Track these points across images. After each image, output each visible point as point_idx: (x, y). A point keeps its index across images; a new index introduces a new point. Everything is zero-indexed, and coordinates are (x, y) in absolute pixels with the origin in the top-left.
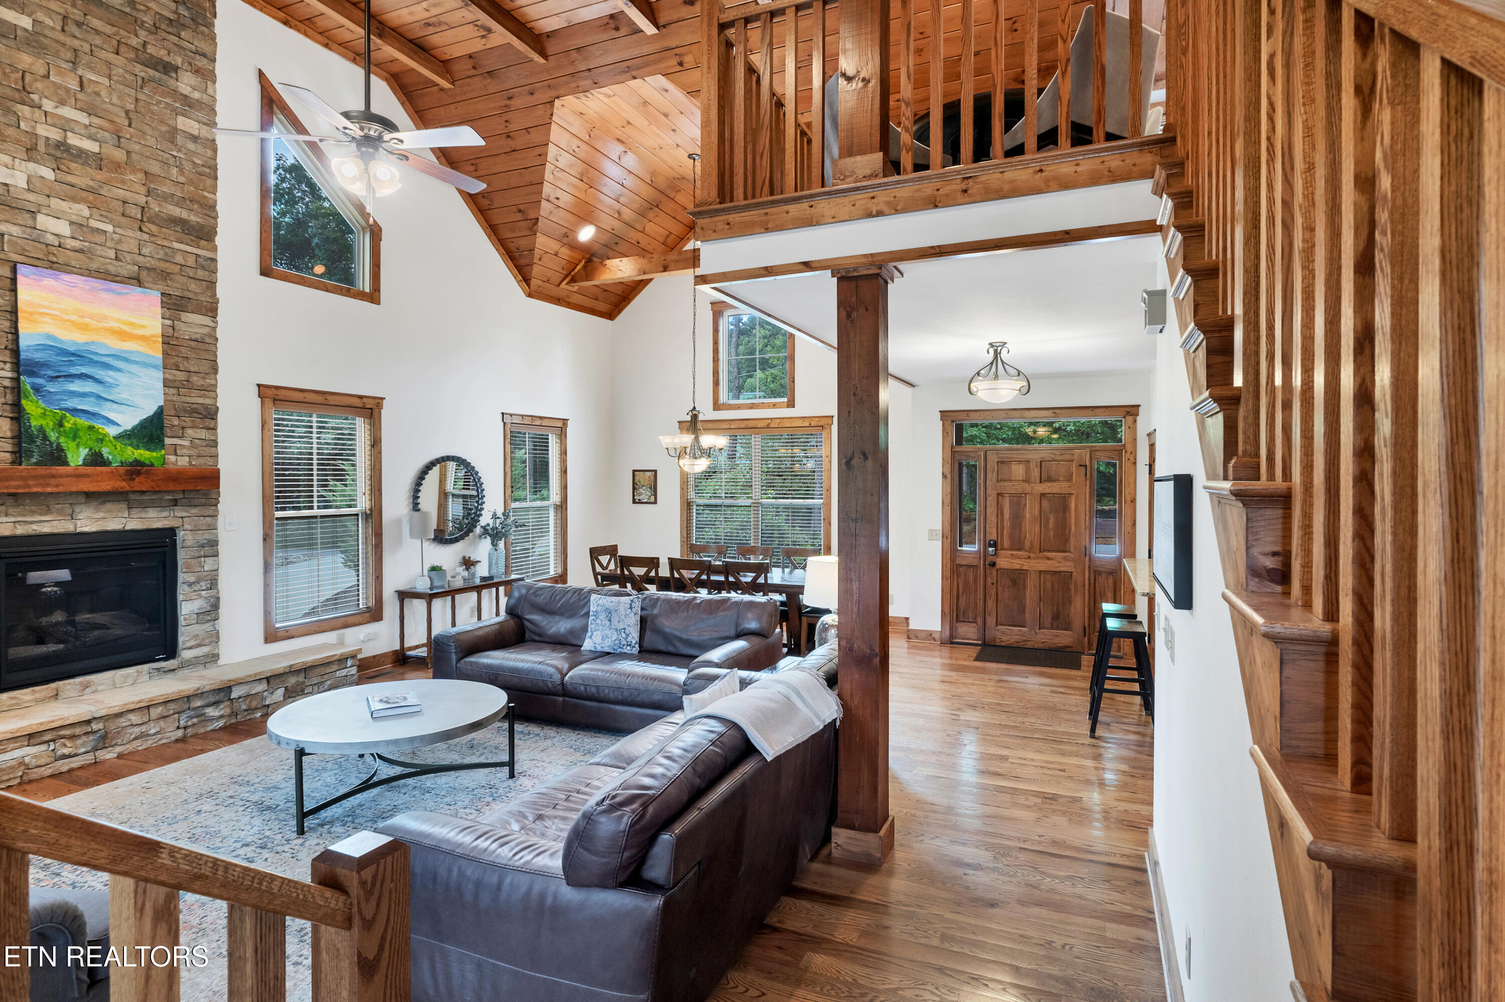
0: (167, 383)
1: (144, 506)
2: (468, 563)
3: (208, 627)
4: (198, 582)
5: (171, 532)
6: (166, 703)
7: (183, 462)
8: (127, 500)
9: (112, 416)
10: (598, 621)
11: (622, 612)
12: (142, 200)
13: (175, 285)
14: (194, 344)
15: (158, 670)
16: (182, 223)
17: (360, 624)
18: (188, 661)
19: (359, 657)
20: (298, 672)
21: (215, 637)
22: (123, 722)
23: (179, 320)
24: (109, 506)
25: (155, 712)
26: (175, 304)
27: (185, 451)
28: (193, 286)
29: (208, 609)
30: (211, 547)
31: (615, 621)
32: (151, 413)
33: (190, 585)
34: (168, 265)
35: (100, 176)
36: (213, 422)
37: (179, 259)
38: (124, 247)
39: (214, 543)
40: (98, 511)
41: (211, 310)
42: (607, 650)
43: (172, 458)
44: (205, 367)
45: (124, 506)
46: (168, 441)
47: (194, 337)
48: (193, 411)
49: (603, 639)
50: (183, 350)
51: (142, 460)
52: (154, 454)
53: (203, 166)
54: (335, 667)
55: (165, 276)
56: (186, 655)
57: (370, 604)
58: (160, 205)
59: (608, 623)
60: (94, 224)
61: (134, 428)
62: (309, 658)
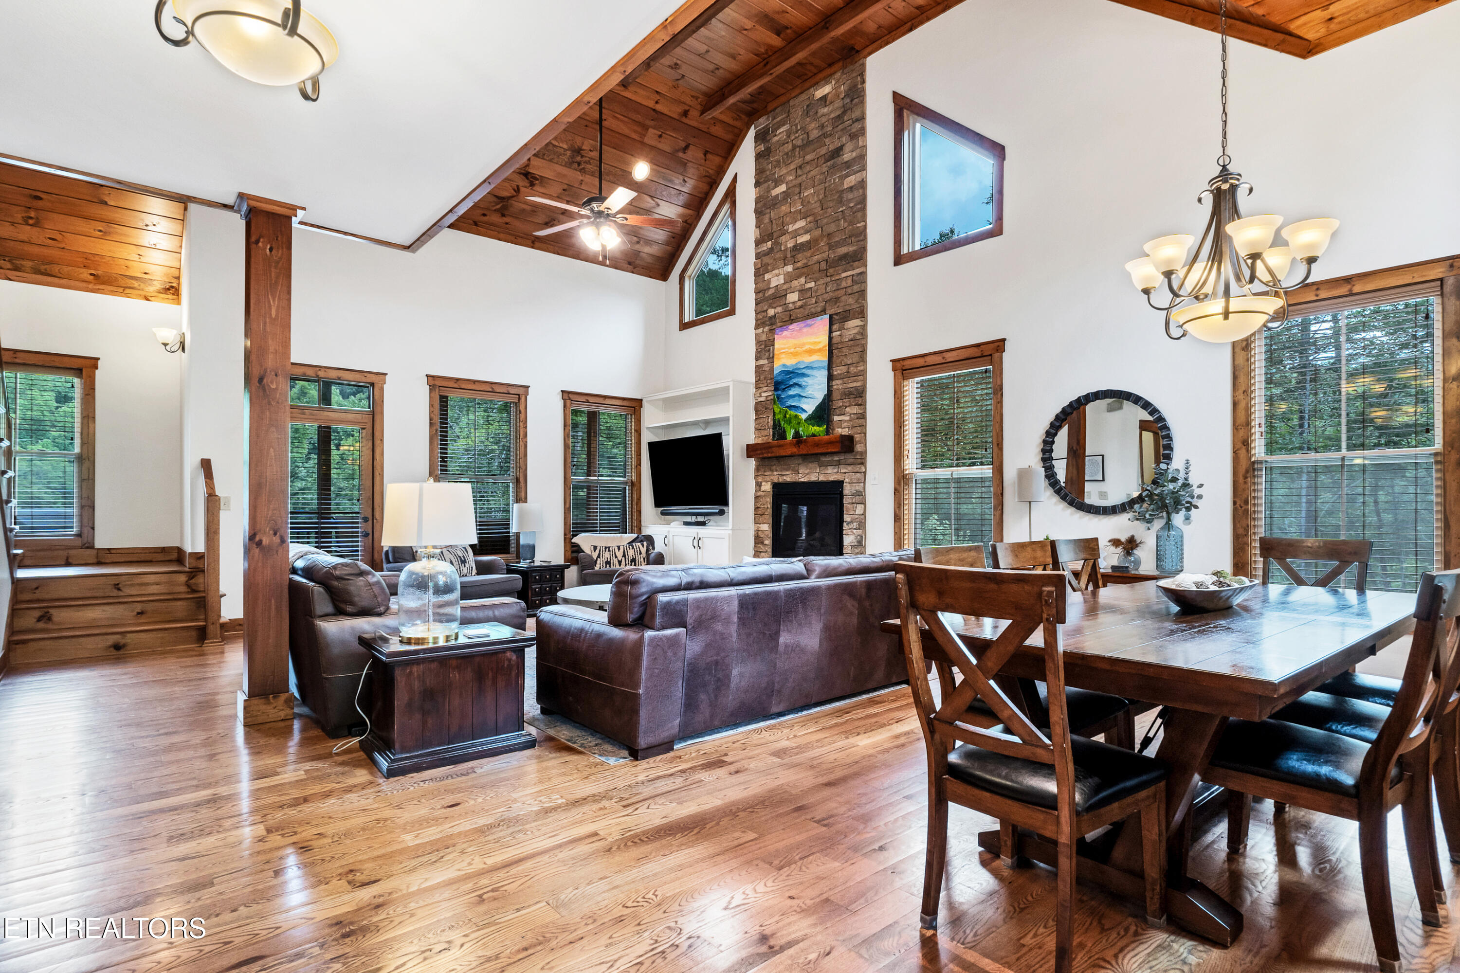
0: (829, 379)
1: (826, 465)
2: (1130, 545)
4: (853, 522)
5: (840, 484)
7: (845, 431)
8: (819, 461)
9: (804, 407)
12: (825, 255)
13: (840, 305)
14: (850, 343)
16: (844, 257)
23: (840, 330)
26: (841, 318)
27: (846, 424)
28: (851, 300)
30: (860, 497)
32: (821, 402)
33: (850, 524)
34: (839, 292)
35: (808, 254)
36: (860, 399)
37: (844, 284)
38: (819, 293)
39: (863, 493)
40: (806, 468)
41: (862, 313)
43: (840, 430)
45: (817, 465)
46: (833, 418)
47: (850, 338)
48: (851, 394)
50: (841, 350)
51: (815, 433)
52: (824, 428)
53: (856, 205)
55: (832, 302)
58: (834, 253)
60: (808, 286)
61: (813, 413)
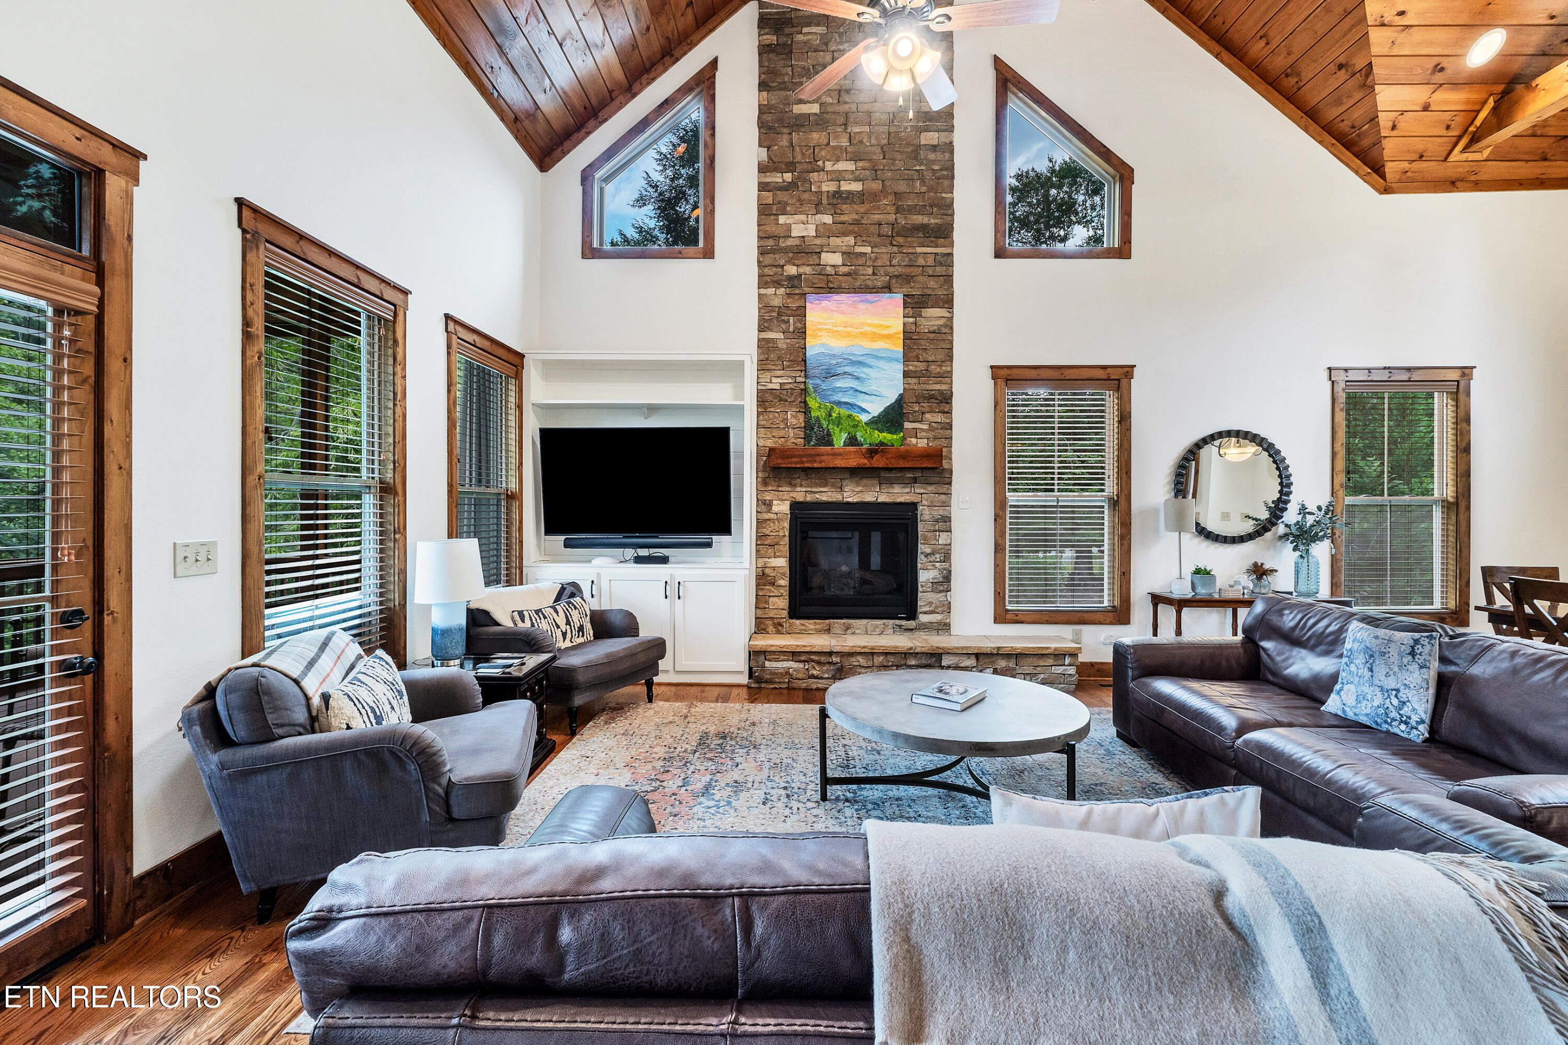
0: (906, 375)
1: (891, 482)
2: (1259, 571)
3: (941, 596)
4: (933, 554)
5: (913, 506)
6: (886, 654)
7: (922, 443)
8: (879, 477)
9: (864, 405)
10: (1355, 669)
12: (892, 218)
13: (917, 286)
14: (932, 335)
15: (900, 626)
16: (923, 228)
18: (924, 624)
21: (947, 608)
22: (854, 661)
23: (921, 316)
24: (865, 481)
25: (879, 660)
26: (916, 303)
27: (924, 434)
28: (932, 283)
29: (941, 580)
30: (945, 523)
32: (893, 401)
33: (927, 555)
34: (912, 269)
35: (862, 209)
36: (948, 406)
37: (921, 261)
38: (879, 263)
39: (947, 519)
40: (858, 485)
41: (948, 302)
43: (914, 441)
44: (940, 356)
45: (876, 482)
46: (907, 425)
47: (931, 329)
48: (930, 397)
49: (1358, 701)
50: (923, 342)
51: (885, 441)
52: (895, 436)
53: (941, 170)
54: (1050, 661)
55: (907, 279)
56: (923, 618)
57: (1116, 604)
58: (906, 218)
59: (1367, 674)
60: (859, 249)
61: (879, 415)
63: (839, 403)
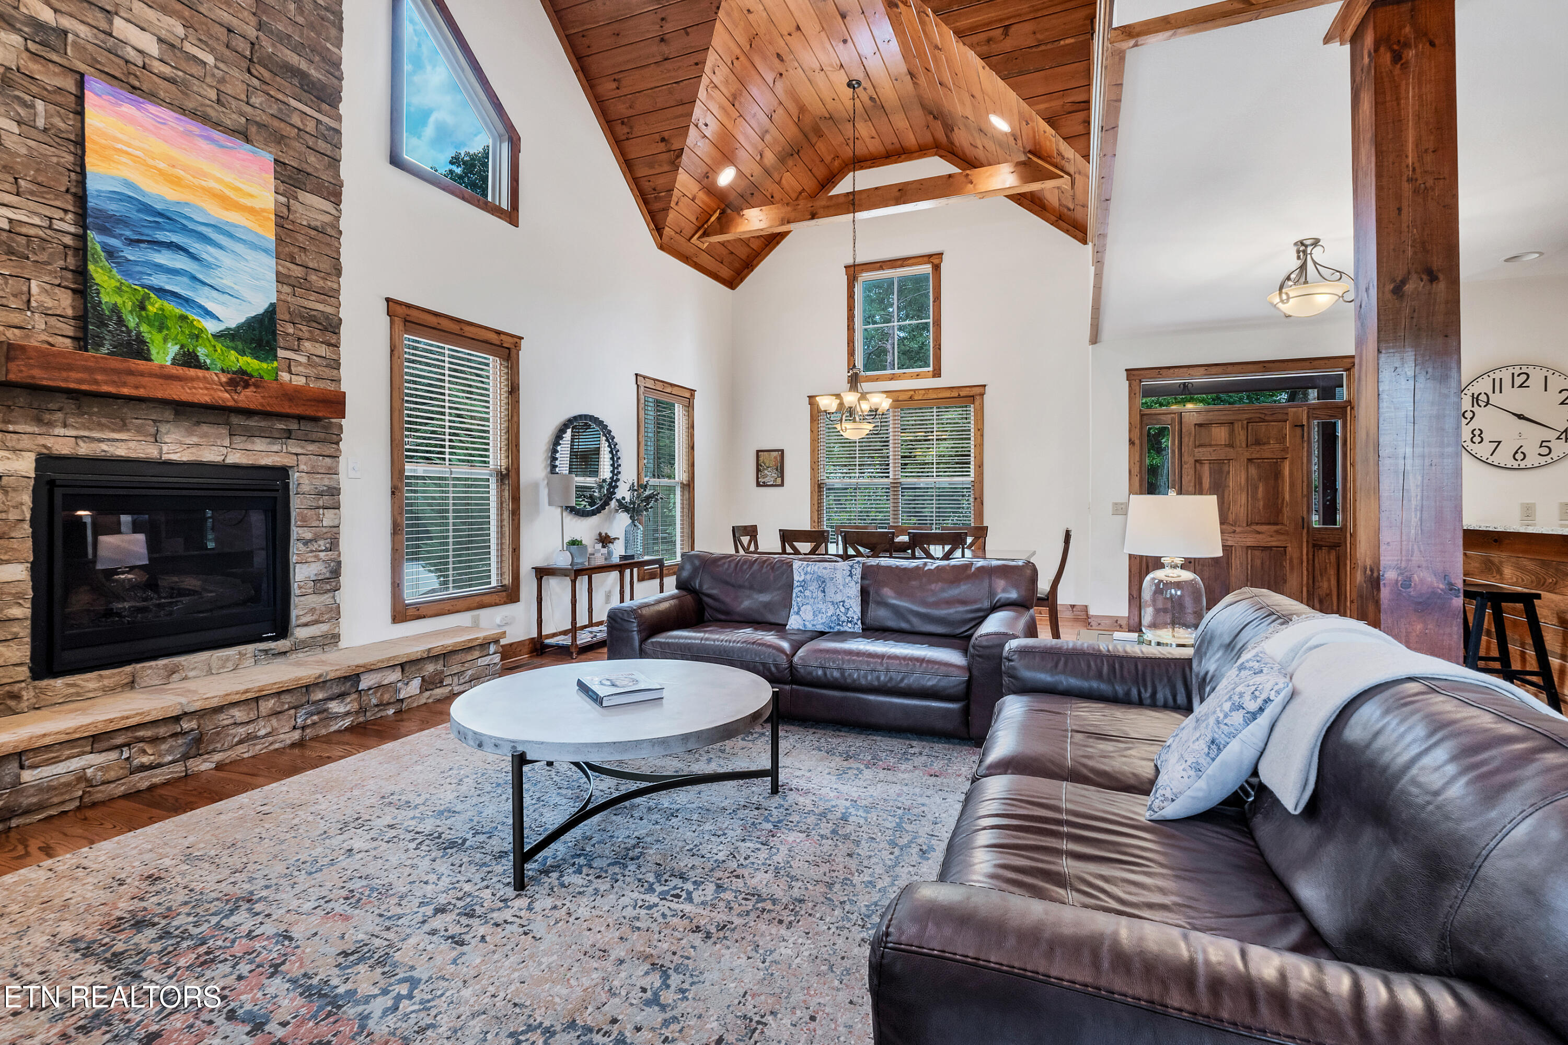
0: (281, 279)
1: (251, 435)
2: (605, 540)
3: (326, 599)
4: (315, 540)
5: (282, 472)
6: (279, 694)
7: (300, 381)
8: (228, 423)
9: (210, 306)
10: (807, 593)
11: (840, 581)
12: (251, 32)
13: (292, 153)
14: (313, 233)
15: (266, 652)
16: (299, 74)
17: (496, 605)
18: (303, 642)
19: (503, 642)
20: (436, 658)
21: (335, 612)
22: (224, 719)
23: (296, 198)
24: (205, 428)
25: (267, 706)
26: (290, 177)
27: (301, 369)
28: (312, 159)
29: (328, 575)
30: (331, 497)
31: (830, 590)
32: (261, 310)
33: (306, 543)
34: (282, 125)
36: (335, 336)
37: (296, 120)
38: (228, 89)
39: (334, 492)
40: (190, 433)
41: (334, 194)
42: (820, 628)
43: (286, 375)
44: (325, 265)
45: (224, 431)
46: (281, 353)
47: (313, 224)
48: (310, 318)
49: (815, 615)
50: (299, 236)
51: (249, 370)
52: (264, 365)
54: (477, 654)
55: (279, 139)
56: (301, 633)
57: (506, 582)
58: (274, 46)
59: (821, 595)
60: (190, 49)
61: (239, 327)
62: (449, 641)
63: (161, 292)
